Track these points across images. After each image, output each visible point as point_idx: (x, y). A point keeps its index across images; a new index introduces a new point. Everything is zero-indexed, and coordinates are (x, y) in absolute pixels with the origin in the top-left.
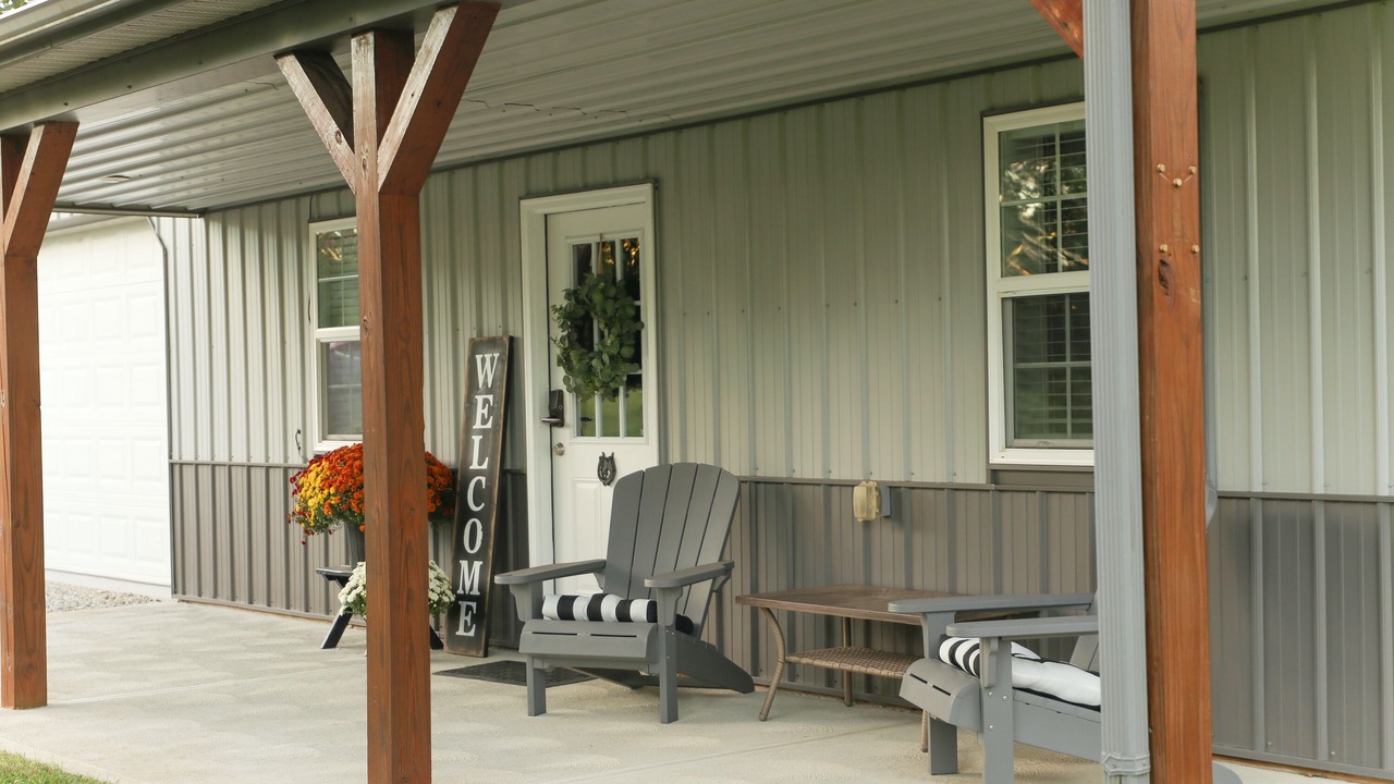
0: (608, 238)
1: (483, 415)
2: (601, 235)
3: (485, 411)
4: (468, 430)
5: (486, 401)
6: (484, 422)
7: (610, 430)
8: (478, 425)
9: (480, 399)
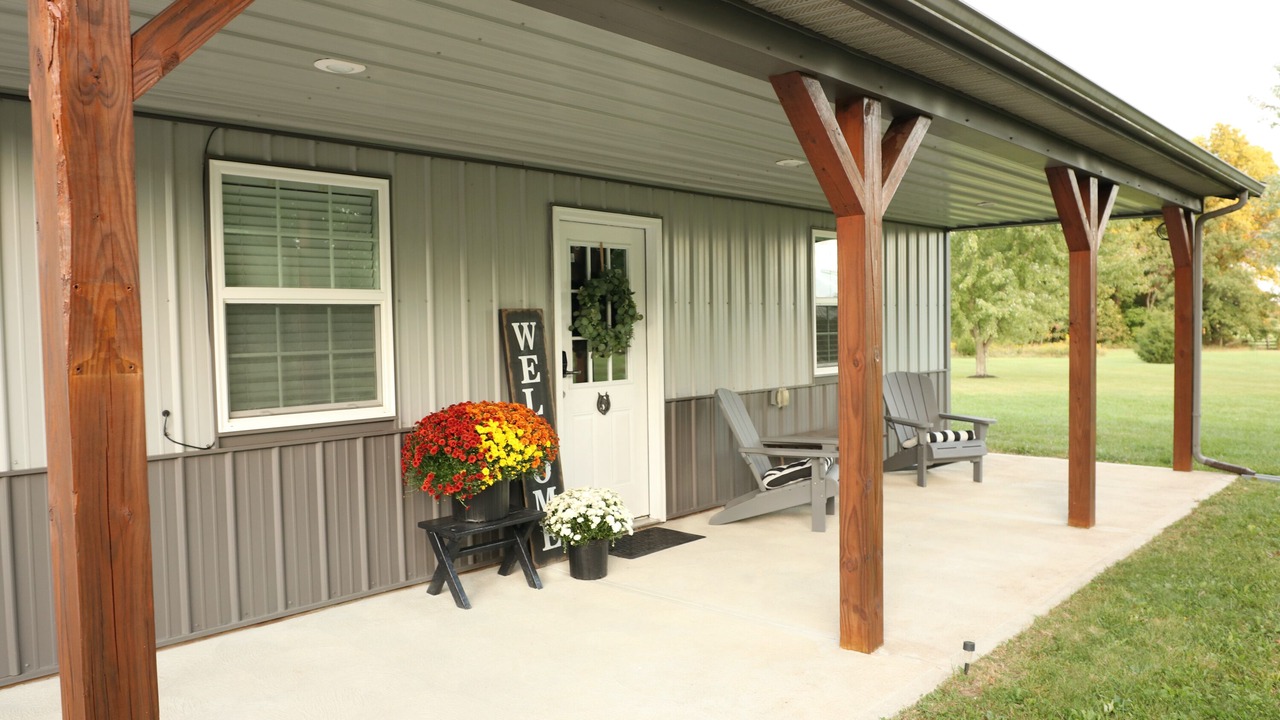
0: (604, 246)
1: (530, 372)
2: (601, 243)
3: (532, 369)
4: (520, 387)
5: (530, 361)
6: (532, 377)
7: (600, 376)
8: (526, 380)
9: (524, 359)
